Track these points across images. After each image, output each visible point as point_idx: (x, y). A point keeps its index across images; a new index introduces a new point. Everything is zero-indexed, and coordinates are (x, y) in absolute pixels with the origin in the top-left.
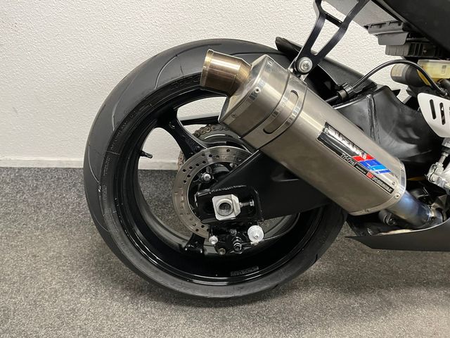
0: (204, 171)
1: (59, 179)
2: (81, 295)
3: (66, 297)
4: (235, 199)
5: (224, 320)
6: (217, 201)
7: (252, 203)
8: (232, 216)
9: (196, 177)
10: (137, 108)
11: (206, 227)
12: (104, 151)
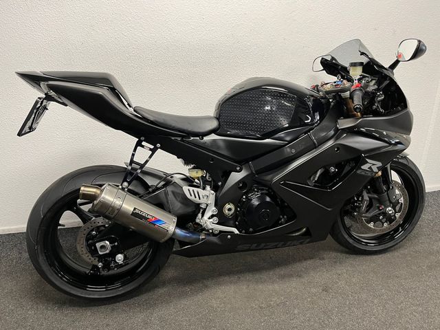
0: (92, 230)
1: (3, 242)
2: (28, 310)
3: (19, 313)
4: (107, 242)
5: (113, 310)
6: (98, 245)
7: (116, 244)
8: (108, 251)
9: (88, 234)
10: (54, 206)
11: (97, 259)
12: (38, 228)
